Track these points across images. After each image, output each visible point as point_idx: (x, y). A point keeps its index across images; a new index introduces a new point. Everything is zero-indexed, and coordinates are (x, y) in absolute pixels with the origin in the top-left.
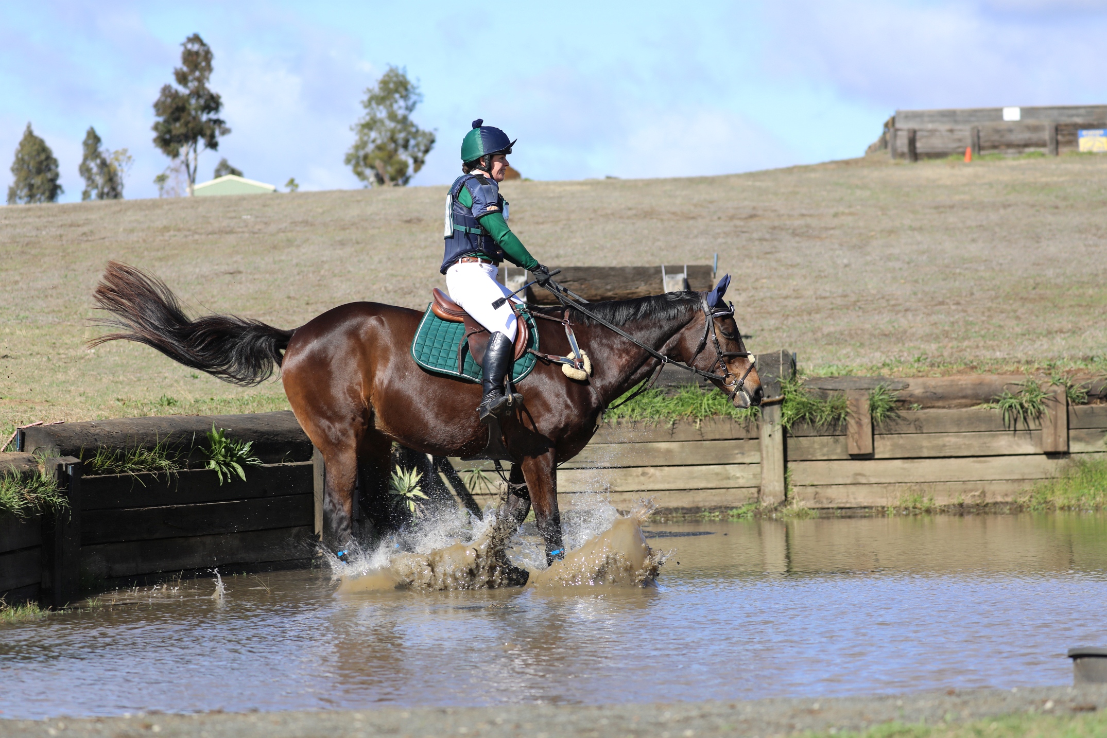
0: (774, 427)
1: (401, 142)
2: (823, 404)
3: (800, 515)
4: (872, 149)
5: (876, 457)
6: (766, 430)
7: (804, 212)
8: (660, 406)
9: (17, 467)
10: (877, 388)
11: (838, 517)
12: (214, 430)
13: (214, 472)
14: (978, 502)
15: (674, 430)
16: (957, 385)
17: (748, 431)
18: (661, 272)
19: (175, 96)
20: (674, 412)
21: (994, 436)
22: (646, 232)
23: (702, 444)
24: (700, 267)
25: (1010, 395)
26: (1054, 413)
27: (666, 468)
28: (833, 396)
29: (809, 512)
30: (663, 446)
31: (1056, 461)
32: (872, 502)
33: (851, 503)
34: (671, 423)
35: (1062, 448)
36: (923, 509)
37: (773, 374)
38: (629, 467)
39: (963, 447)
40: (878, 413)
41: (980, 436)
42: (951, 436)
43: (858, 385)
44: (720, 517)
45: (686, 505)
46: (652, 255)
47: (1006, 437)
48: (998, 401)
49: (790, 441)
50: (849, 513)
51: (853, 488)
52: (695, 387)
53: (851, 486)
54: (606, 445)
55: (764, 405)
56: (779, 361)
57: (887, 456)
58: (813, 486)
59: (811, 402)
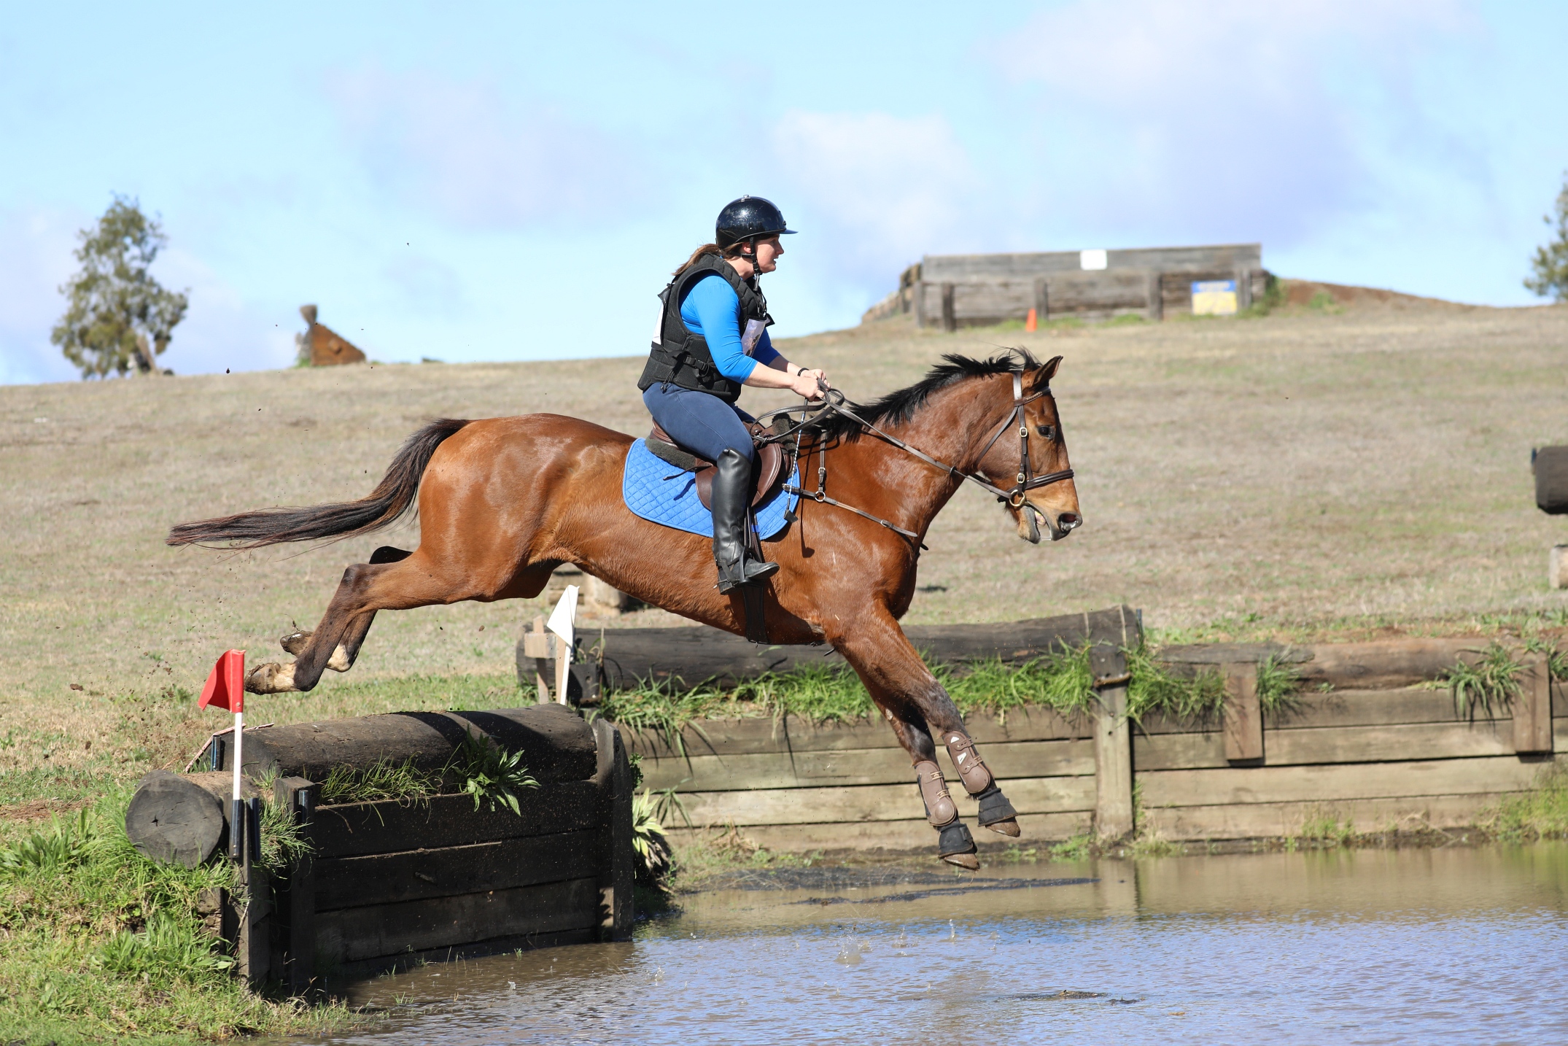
0: (1116, 720)
2: (1188, 685)
3: (1157, 851)
5: (1268, 762)
6: (1105, 723)
10: (1269, 660)
11: (1213, 854)
14: (1420, 827)
16: (1386, 654)
17: (1076, 727)
20: (964, 699)
21: (1442, 729)
23: (1007, 747)
25: (1466, 669)
26: (1531, 693)
28: (1203, 673)
29: (1171, 846)
31: (1537, 765)
32: (1262, 831)
33: (1230, 832)
35: (1543, 746)
36: (1339, 839)
37: (1111, 641)
38: (899, 783)
39: (1397, 746)
40: (1270, 698)
41: (1421, 730)
42: (1379, 730)
43: (1238, 656)
44: (1037, 856)
45: (984, 839)
47: (1460, 731)
48: (1447, 678)
49: (1139, 741)
50: (1229, 847)
51: (1232, 811)
52: (996, 662)
53: (1230, 807)
54: (864, 751)
55: (1101, 688)
56: (1120, 622)
57: (1283, 761)
58: (1173, 807)
59: (1170, 682)
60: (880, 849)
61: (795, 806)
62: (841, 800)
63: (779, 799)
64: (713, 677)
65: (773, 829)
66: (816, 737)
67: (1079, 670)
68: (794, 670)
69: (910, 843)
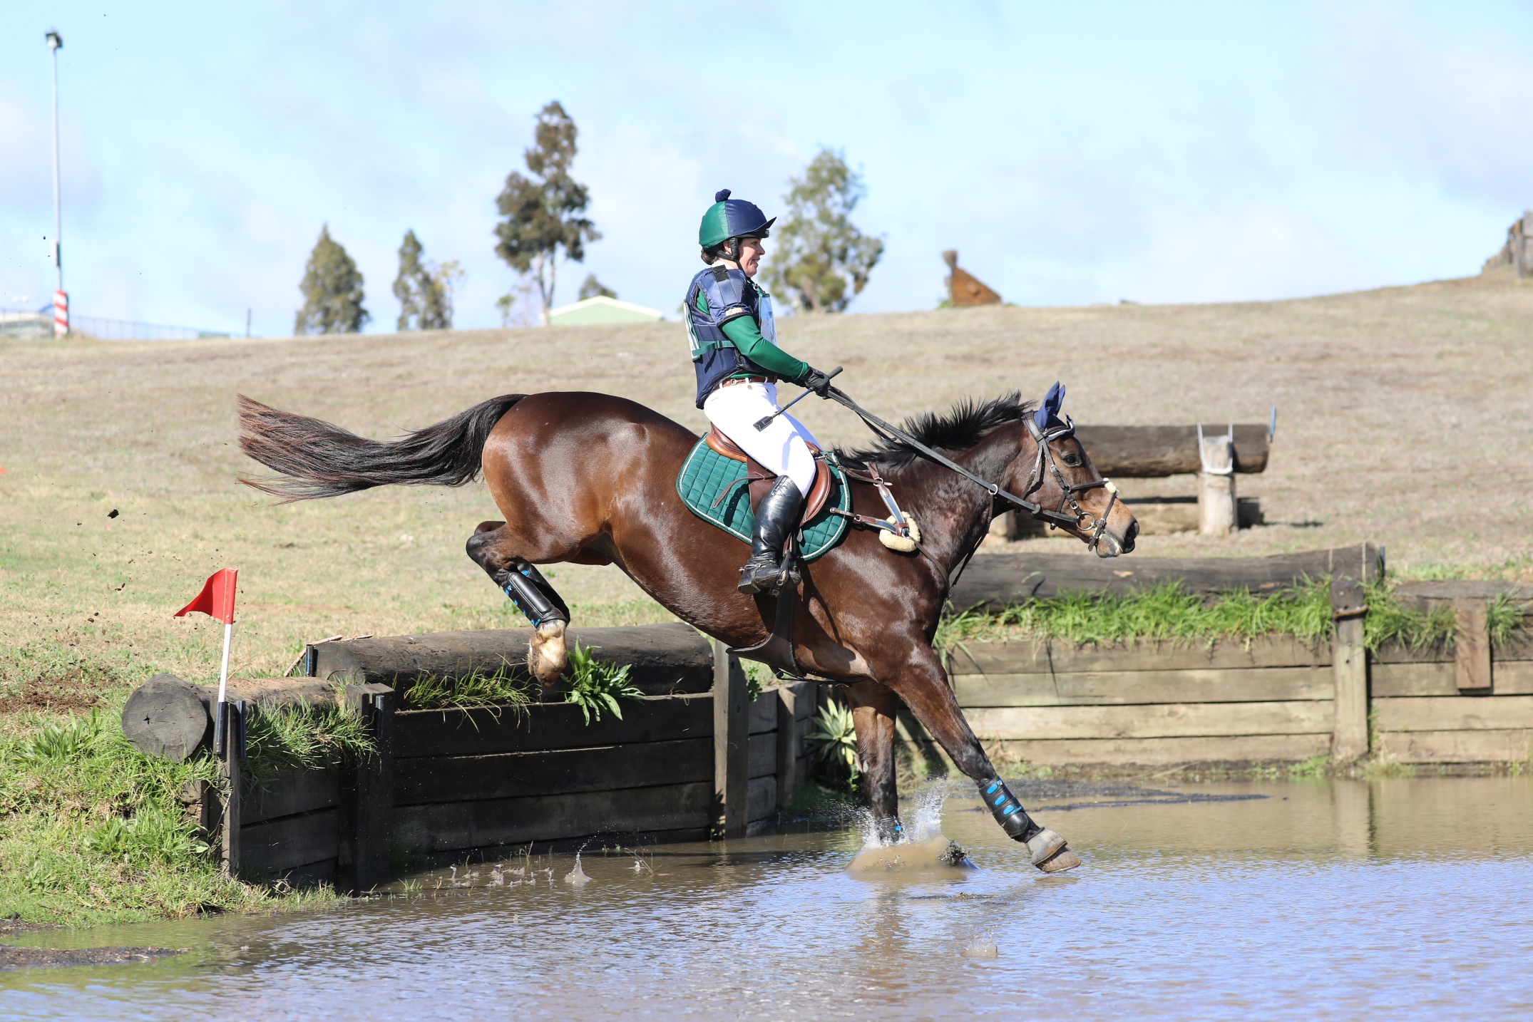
0: (1354, 649)
1: (836, 251)
2: (1422, 618)
3: (1389, 772)
4: (1491, 264)
5: (1496, 692)
6: (1342, 653)
7: (1397, 351)
8: (1195, 620)
9: (307, 698)
10: (1498, 596)
11: (1441, 776)
12: (577, 648)
13: (577, 707)
15: (1214, 654)
17: (1317, 655)
18: (1196, 433)
19: (525, 186)
20: (1214, 627)
22: (1175, 378)
23: (1253, 673)
24: (1252, 427)
27: (1203, 706)
28: (1436, 607)
29: (1402, 768)
30: (1199, 675)
32: (1490, 756)
33: (1460, 756)
34: (1210, 643)
37: (1351, 576)
38: (1152, 704)
40: (1499, 631)
43: (1470, 592)
44: (1278, 774)
45: (1230, 758)
46: (1185, 409)
49: (1376, 670)
50: (1457, 770)
51: (1462, 736)
52: (1244, 594)
53: (1460, 733)
54: (1119, 673)
55: (1340, 619)
56: (1361, 558)
57: (1511, 691)
58: (1407, 732)
59: (1405, 615)
60: (1133, 764)
61: (1055, 722)
62: (1098, 718)
63: (1040, 715)
64: (981, 603)
65: (1035, 743)
66: (1076, 659)
67: (1321, 603)
68: (1056, 597)
69: (1162, 759)
